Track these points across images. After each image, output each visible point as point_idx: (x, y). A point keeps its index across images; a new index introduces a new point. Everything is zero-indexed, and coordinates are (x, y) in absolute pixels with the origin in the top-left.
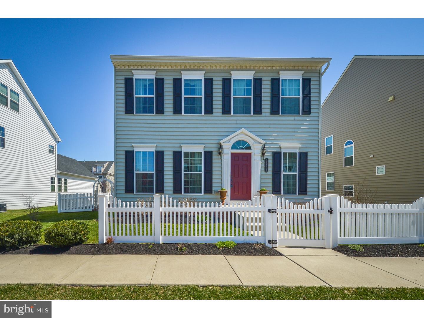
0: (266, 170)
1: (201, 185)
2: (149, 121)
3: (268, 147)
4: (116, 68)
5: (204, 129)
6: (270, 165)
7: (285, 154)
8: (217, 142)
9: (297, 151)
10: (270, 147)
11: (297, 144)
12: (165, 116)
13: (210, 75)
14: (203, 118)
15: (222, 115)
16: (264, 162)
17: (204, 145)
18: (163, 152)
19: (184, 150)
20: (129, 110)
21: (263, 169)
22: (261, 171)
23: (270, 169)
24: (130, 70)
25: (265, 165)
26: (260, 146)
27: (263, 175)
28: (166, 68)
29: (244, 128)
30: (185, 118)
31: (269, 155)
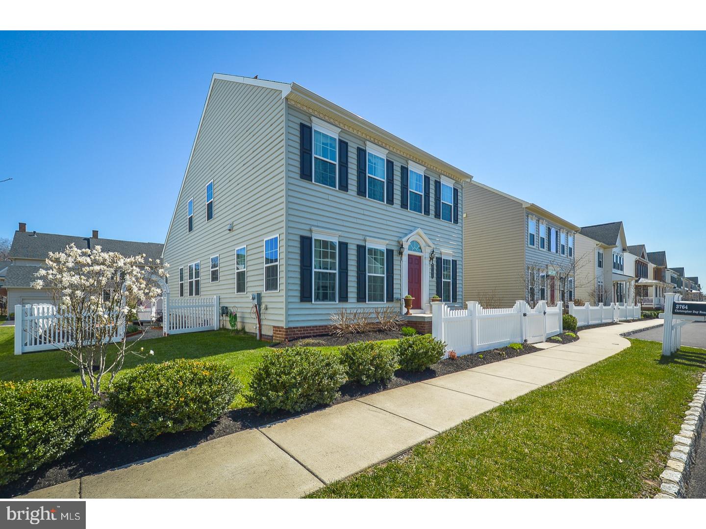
0: (432, 277)
1: (383, 291)
2: (331, 198)
3: (434, 252)
4: (289, 103)
6: (435, 271)
7: (444, 260)
8: (396, 239)
9: (451, 259)
10: (436, 252)
11: (451, 252)
12: (348, 194)
13: (391, 157)
14: (384, 208)
15: (400, 208)
16: (431, 267)
17: (387, 242)
18: (346, 244)
19: (368, 245)
20: (305, 174)
21: (431, 275)
22: (429, 276)
23: (435, 275)
24: (308, 115)
25: (432, 271)
26: (429, 250)
27: (430, 281)
28: (351, 130)
30: (368, 202)
31: (434, 260)
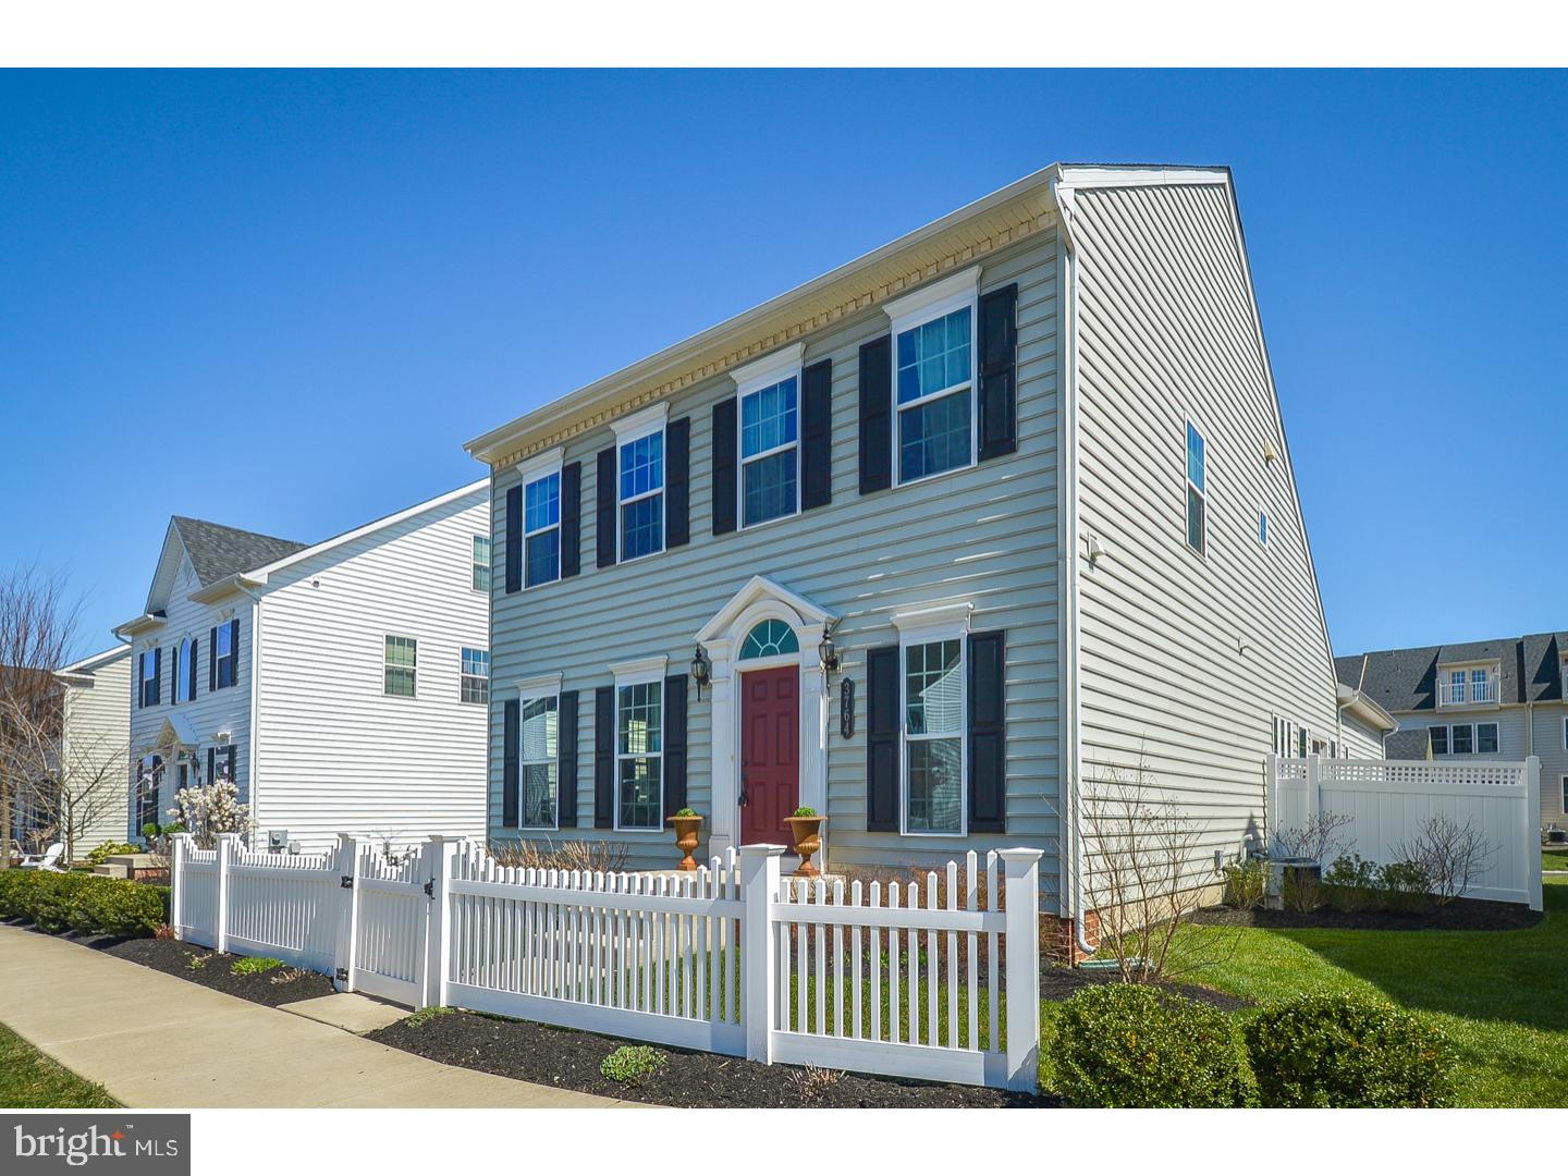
0: (847, 731)
1: (657, 798)
2: (549, 605)
3: (852, 633)
5: (665, 601)
6: (861, 708)
7: (914, 652)
8: (685, 643)
9: (962, 633)
10: (861, 632)
11: (963, 602)
12: (580, 579)
14: (665, 563)
16: (837, 693)
17: (665, 659)
18: (575, 696)
19: (621, 683)
20: (513, 582)
21: (837, 726)
22: (829, 736)
23: (861, 724)
25: (843, 710)
27: (835, 750)
29: (760, 574)
31: (854, 668)
